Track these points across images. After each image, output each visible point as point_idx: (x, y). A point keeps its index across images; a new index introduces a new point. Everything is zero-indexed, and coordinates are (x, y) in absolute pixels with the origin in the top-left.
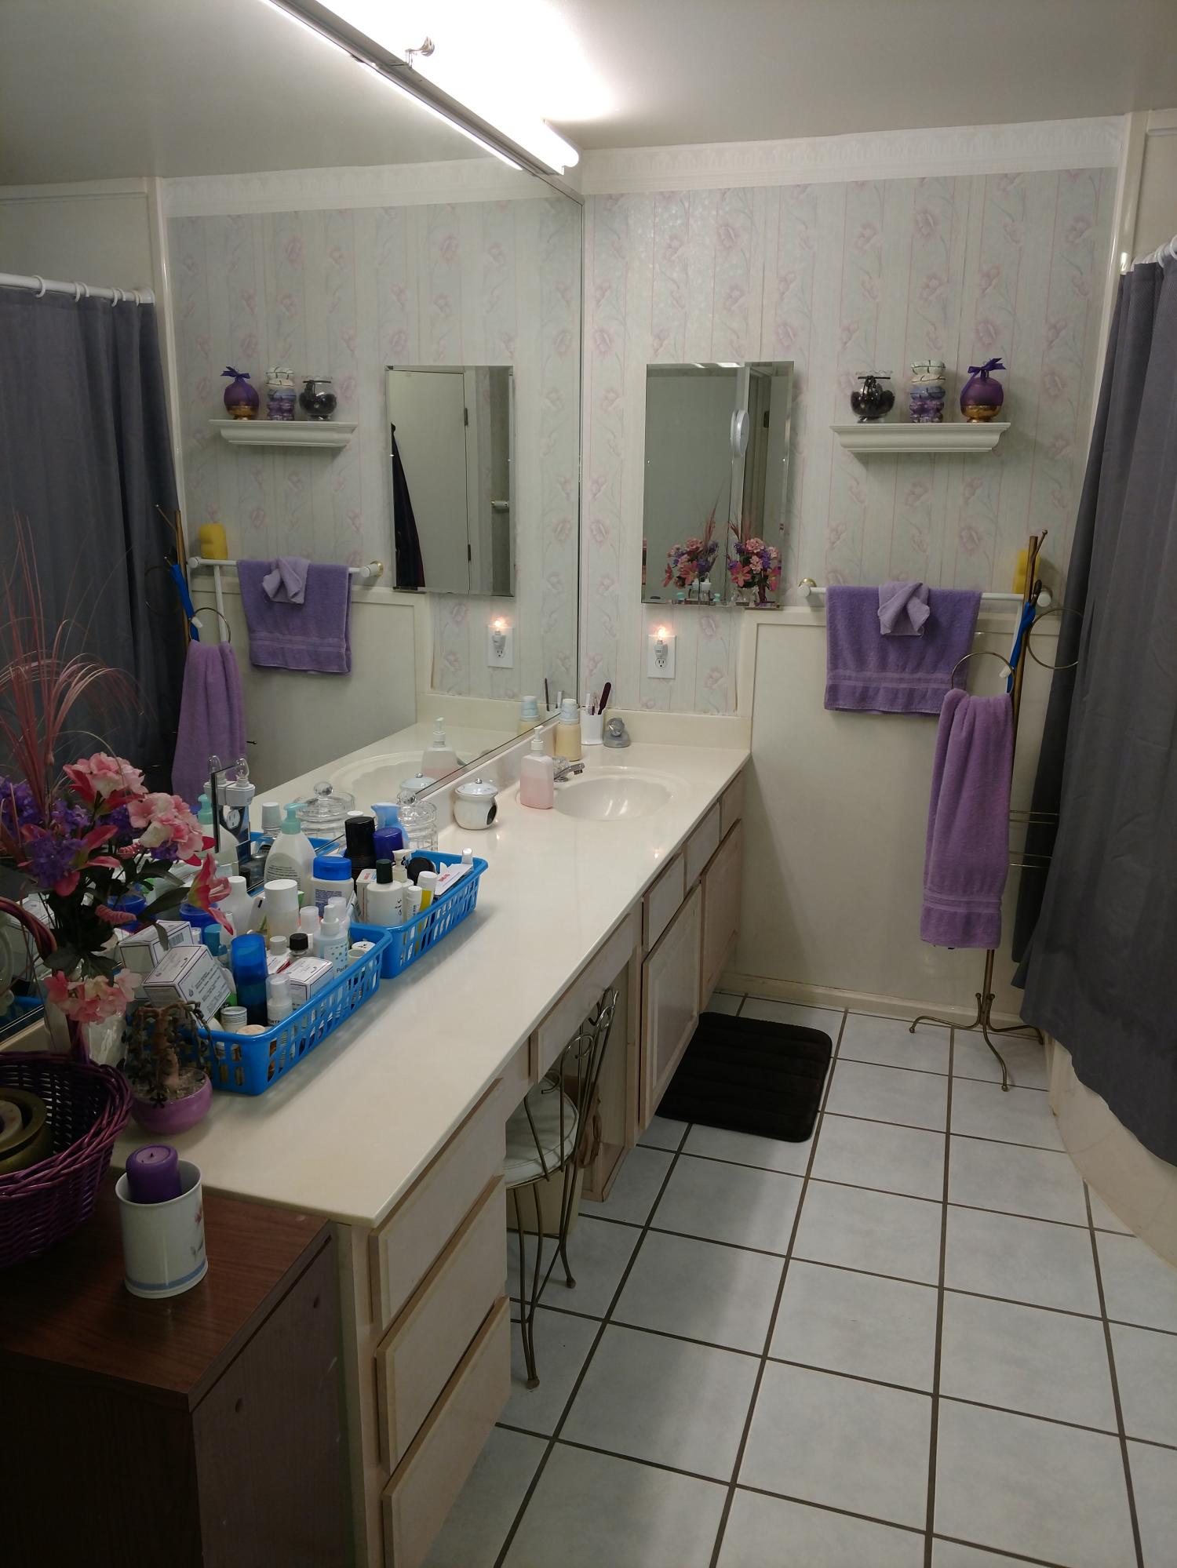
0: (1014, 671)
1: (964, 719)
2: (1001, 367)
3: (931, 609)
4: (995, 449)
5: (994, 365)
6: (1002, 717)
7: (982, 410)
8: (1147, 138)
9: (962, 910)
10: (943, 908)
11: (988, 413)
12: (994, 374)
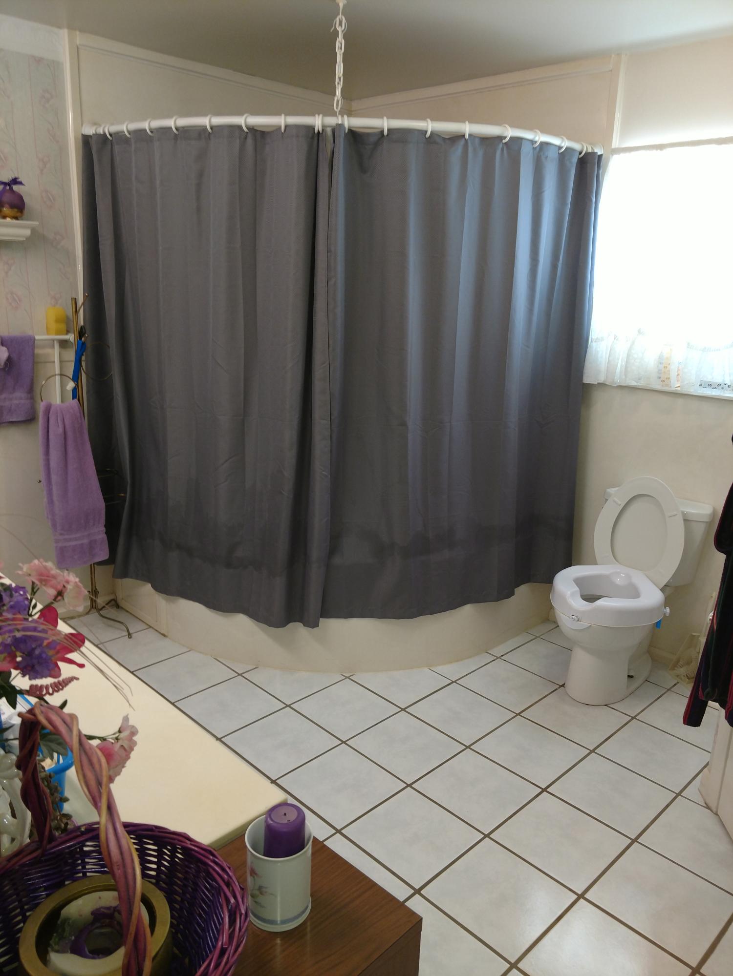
0: (77, 385)
1: (57, 420)
2: (21, 183)
3: (8, 349)
4: (28, 239)
5: (15, 181)
6: (78, 414)
7: (14, 212)
8: (78, 48)
9: (86, 541)
10: (74, 543)
11: (19, 214)
12: (15, 188)
